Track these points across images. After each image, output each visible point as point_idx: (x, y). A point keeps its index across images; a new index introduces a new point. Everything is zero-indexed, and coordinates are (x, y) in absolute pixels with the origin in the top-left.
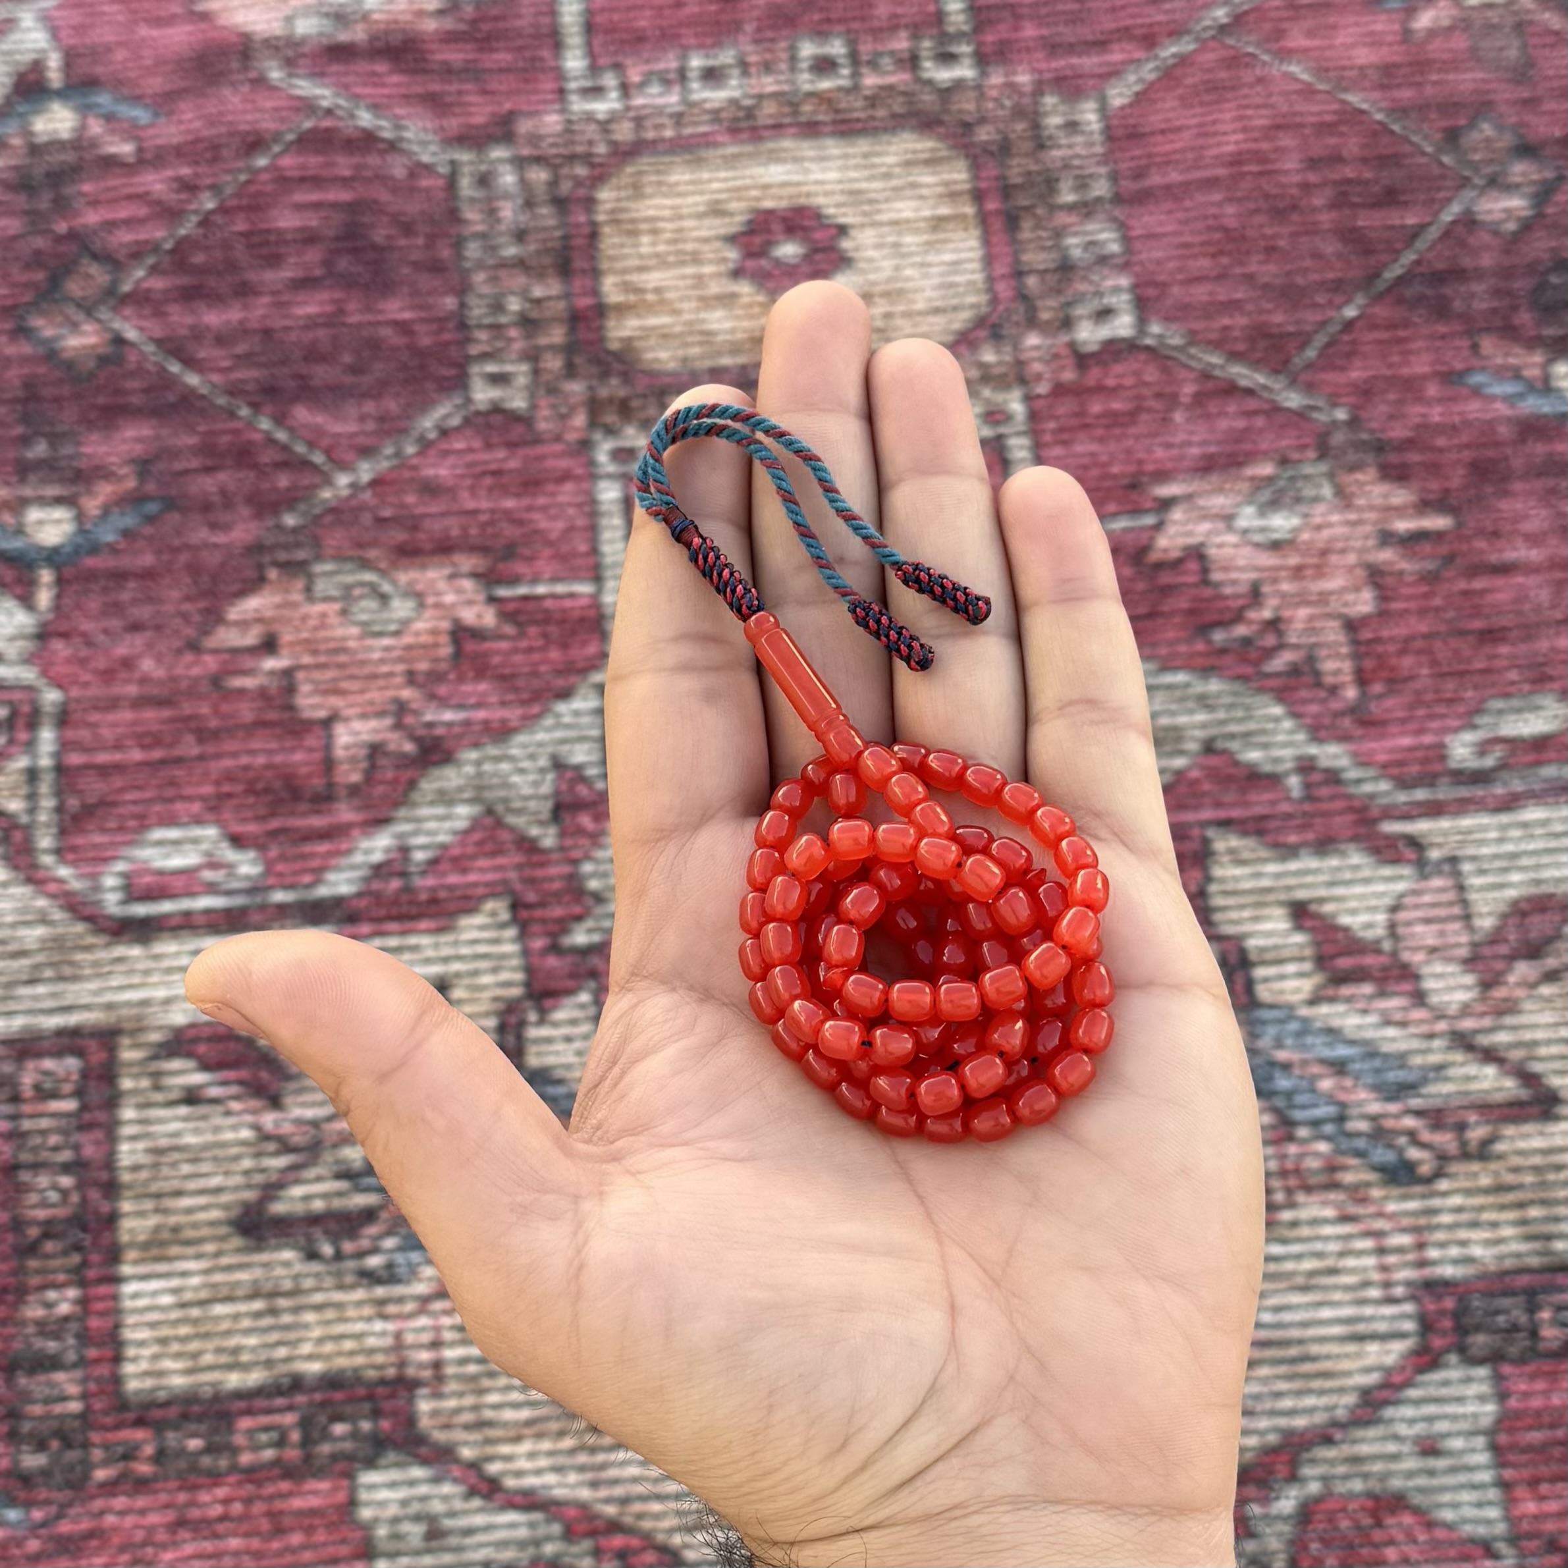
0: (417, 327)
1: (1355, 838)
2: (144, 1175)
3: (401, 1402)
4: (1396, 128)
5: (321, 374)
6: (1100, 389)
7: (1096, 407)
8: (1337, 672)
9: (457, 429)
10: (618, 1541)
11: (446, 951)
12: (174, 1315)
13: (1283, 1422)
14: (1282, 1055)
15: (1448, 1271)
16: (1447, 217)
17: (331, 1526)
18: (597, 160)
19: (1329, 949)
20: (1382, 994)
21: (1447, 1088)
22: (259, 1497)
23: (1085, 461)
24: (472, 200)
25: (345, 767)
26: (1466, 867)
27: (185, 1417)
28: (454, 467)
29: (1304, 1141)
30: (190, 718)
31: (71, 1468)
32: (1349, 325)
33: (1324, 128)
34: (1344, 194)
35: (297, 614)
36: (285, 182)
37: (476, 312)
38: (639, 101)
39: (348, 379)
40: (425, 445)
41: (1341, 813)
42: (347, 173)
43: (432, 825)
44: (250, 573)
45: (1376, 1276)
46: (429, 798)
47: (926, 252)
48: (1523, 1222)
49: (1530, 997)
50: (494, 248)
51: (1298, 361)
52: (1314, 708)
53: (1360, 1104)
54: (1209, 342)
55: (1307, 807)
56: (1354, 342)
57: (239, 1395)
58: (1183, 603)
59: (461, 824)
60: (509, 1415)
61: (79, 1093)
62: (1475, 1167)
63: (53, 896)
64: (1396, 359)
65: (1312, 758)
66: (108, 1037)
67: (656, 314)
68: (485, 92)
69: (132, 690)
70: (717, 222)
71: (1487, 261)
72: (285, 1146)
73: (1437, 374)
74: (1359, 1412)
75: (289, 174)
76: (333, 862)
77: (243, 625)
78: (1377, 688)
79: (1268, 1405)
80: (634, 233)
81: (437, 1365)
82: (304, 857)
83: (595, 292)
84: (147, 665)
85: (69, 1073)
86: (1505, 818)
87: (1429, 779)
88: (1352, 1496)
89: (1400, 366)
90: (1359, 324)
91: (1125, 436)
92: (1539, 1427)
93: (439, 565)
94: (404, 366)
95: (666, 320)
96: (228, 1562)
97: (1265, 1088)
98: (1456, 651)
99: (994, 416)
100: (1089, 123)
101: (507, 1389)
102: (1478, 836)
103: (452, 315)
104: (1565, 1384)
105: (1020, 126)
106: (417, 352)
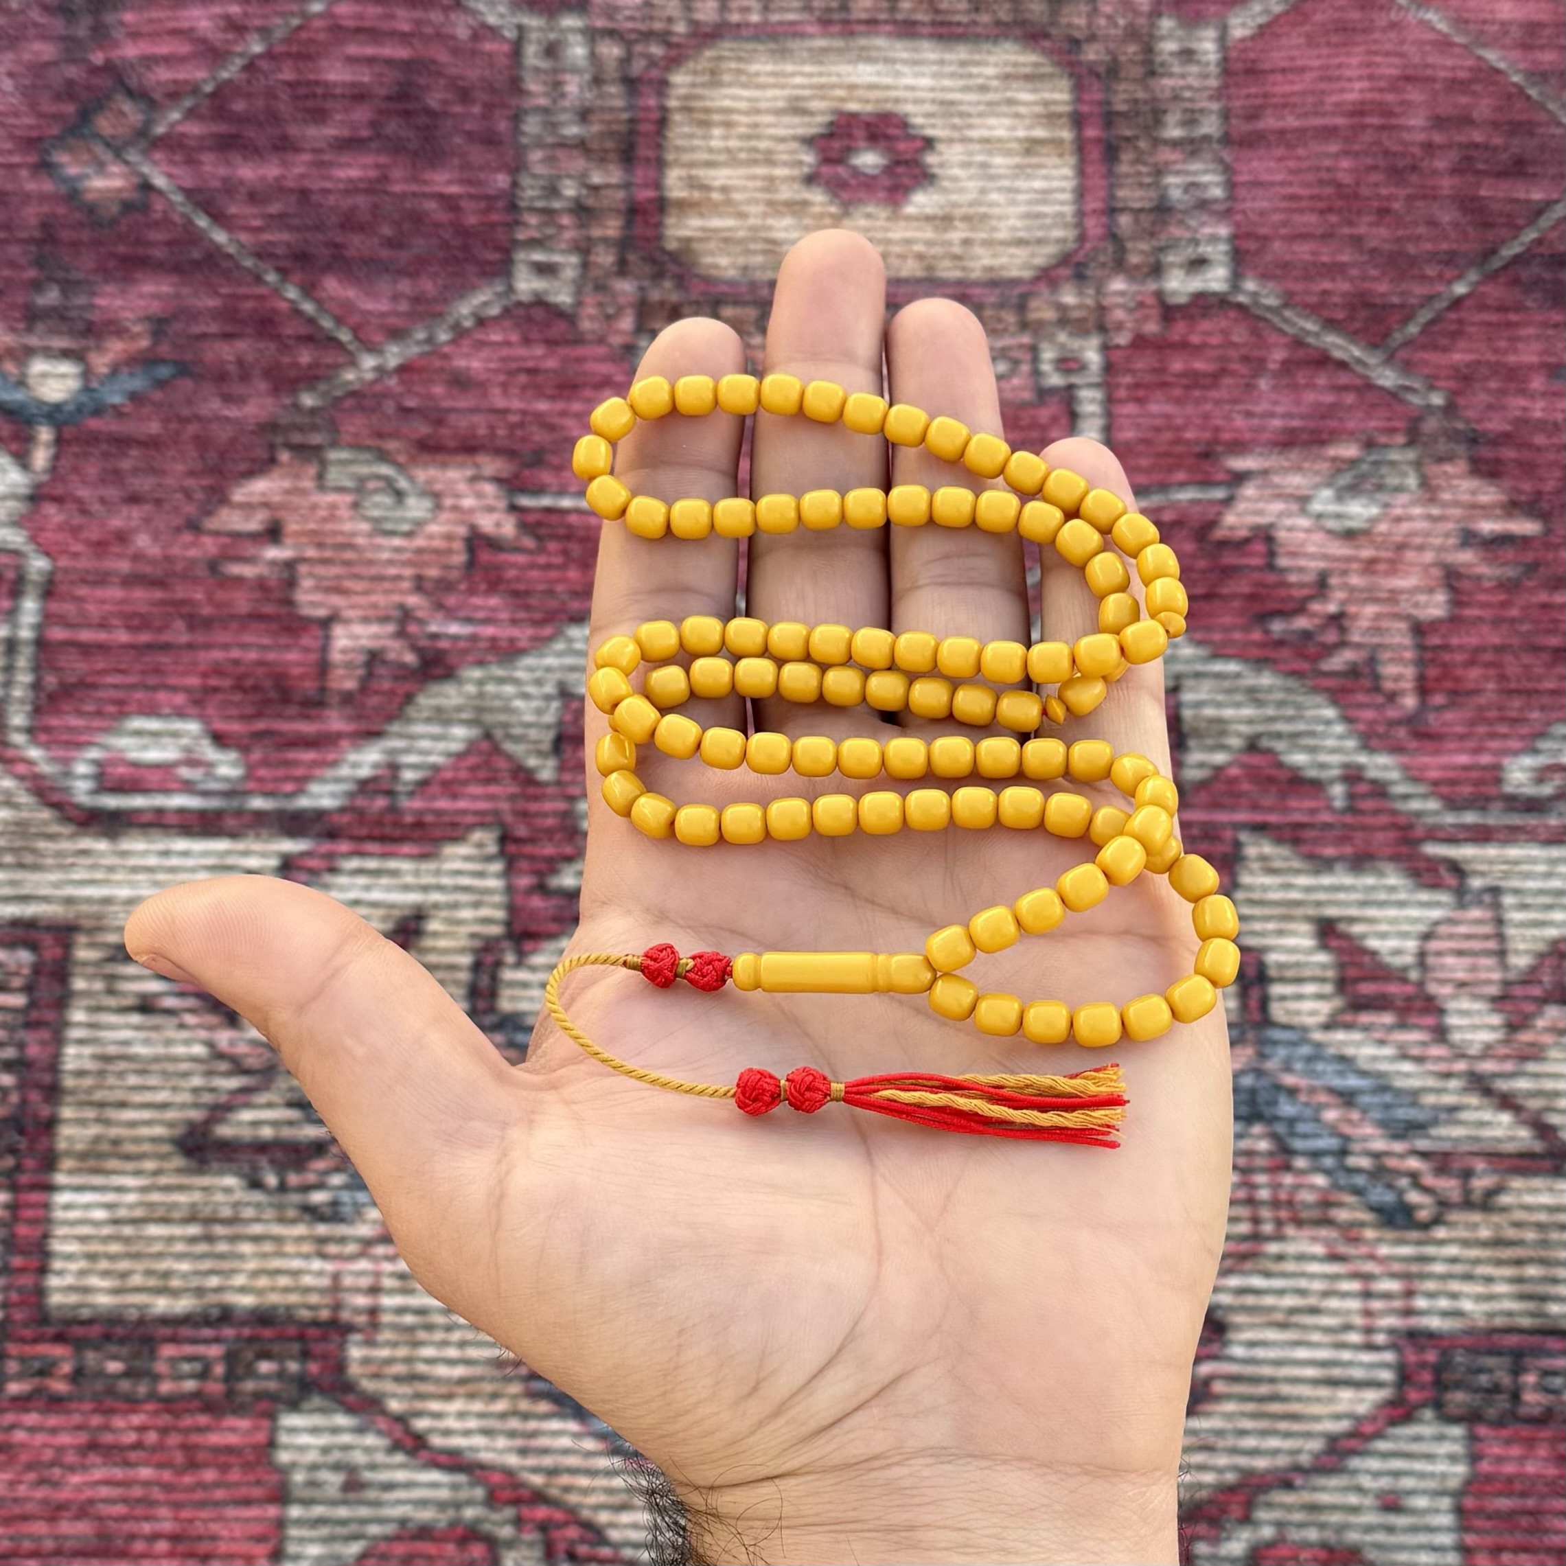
0: (464, 204)
1: (1395, 858)
2: (88, 1082)
3: (332, 1346)
4: (1533, 92)
5: (357, 244)
6: (1183, 346)
7: (1177, 365)
8: (1398, 678)
9: (495, 319)
10: (541, 1512)
11: (426, 880)
12: (106, 1231)
13: (1243, 1461)
14: (1289, 1080)
15: (1435, 1323)
17: (248, 1466)
18: (675, 39)
19: (1352, 972)
20: (1402, 1026)
21: (1457, 1132)
22: (176, 1429)
23: (1158, 422)
24: (537, 70)
25: (340, 672)
26: (1508, 900)
27: (107, 1337)
28: (489, 360)
29: (1302, 1172)
30: (184, 602)
32: (1457, 303)
33: (1455, 85)
34: (1469, 159)
35: (305, 502)
36: (339, 31)
37: (530, 193)
39: (385, 253)
40: (460, 333)
41: (1383, 828)
42: (406, 27)
43: (425, 744)
44: (262, 453)
46: (425, 714)
47: (1016, 176)
48: (1520, 1280)
49: (1557, 1044)
50: (556, 125)
51: (1397, 337)
52: (1369, 714)
53: (1365, 1139)
54: (1306, 306)
55: (1349, 819)
56: (1461, 322)
57: (166, 1320)
58: (1244, 587)
59: (456, 747)
60: (442, 1371)
61: (28, 989)
62: (1476, 1217)
63: (21, 778)
64: (1502, 344)
65: (1360, 768)
66: (65, 932)
67: (721, 215)
69: (124, 566)
70: (796, 120)
72: (238, 1068)
73: (1544, 366)
74: (1324, 1459)
75: (344, 23)
76: (318, 772)
77: (248, 507)
78: (1438, 699)
79: (1230, 1442)
80: (706, 124)
81: (373, 1312)
82: (288, 763)
83: (658, 185)
84: (143, 541)
85: (20, 966)
86: (1555, 852)
87: (1480, 802)
88: (1306, 1545)
89: (1506, 352)
90: (1469, 303)
91: (1204, 400)
92: (1509, 1494)
93: (461, 466)
94: (445, 245)
95: (730, 222)
96: (137, 1492)
97: (1267, 1111)
98: (1527, 667)
99: (1067, 364)
100: (1206, 53)
101: (445, 1344)
102: (1525, 868)
103: (502, 194)
104: (1542, 1451)
105: (1132, 49)
106: (461, 231)
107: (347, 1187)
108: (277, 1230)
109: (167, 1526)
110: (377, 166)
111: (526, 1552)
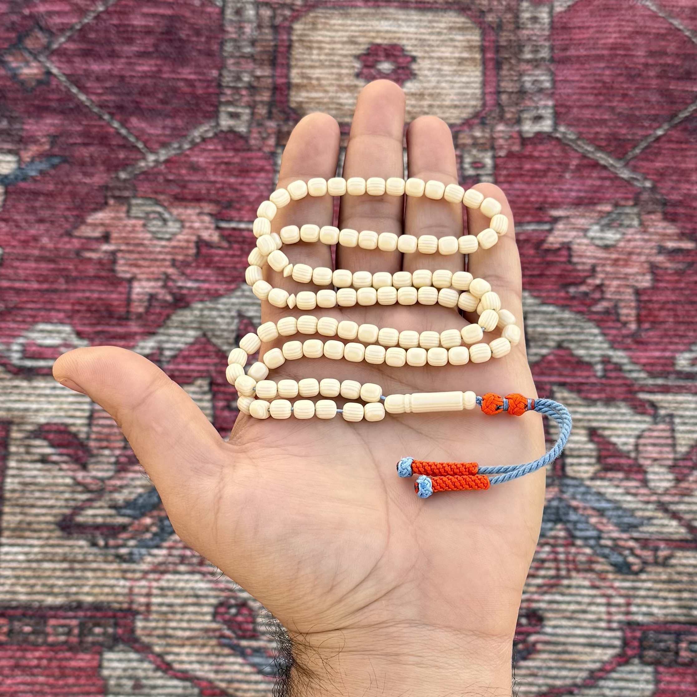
0: (197, 84)
1: (624, 400)
2: (16, 495)
3: (129, 621)
4: (695, 40)
5: (146, 102)
6: (530, 157)
7: (527, 166)
8: (628, 315)
9: (211, 139)
12: (24, 565)
13: (550, 682)
14: (574, 503)
15: (640, 618)
17: (89, 677)
18: (296, 8)
19: (604, 453)
20: (627, 479)
21: (652, 529)
22: (56, 659)
23: (519, 193)
24: (231, 21)
25: (136, 304)
26: (677, 420)
27: (24, 615)
29: (580, 547)
30: (64, 270)
32: (658, 139)
33: (659, 36)
34: (665, 71)
35: (120, 224)
37: (227, 79)
39: (159, 106)
40: (194, 145)
41: (620, 386)
43: (175, 338)
44: (101, 200)
45: (605, 617)
46: (176, 325)
47: (454, 75)
48: (680, 599)
50: (239, 47)
51: (630, 155)
52: (614, 332)
53: (609, 532)
54: (588, 139)
55: (604, 381)
56: (660, 148)
57: (51, 608)
58: (557, 271)
59: (190, 340)
60: (180, 633)
62: (660, 569)
64: (679, 158)
65: (610, 357)
66: (7, 424)
67: (316, 91)
69: (36, 252)
70: (352, 47)
72: (87, 489)
74: (588, 681)
77: (95, 226)
78: (647, 325)
79: (544, 672)
80: (311, 48)
81: (148, 605)
83: (287, 76)
84: (45, 240)
87: (665, 374)
89: (680, 162)
90: (664, 139)
91: (540, 182)
93: (194, 207)
94: (188, 103)
95: (321, 95)
96: (37, 688)
97: (564, 518)
98: (688, 311)
99: (477, 165)
100: (543, 19)
101: (181, 620)
102: (685, 405)
103: (215, 79)
104: (689, 679)
105: (509, 16)
106: (195, 96)
107: (136, 546)
108: (104, 566)
110: (156, 65)
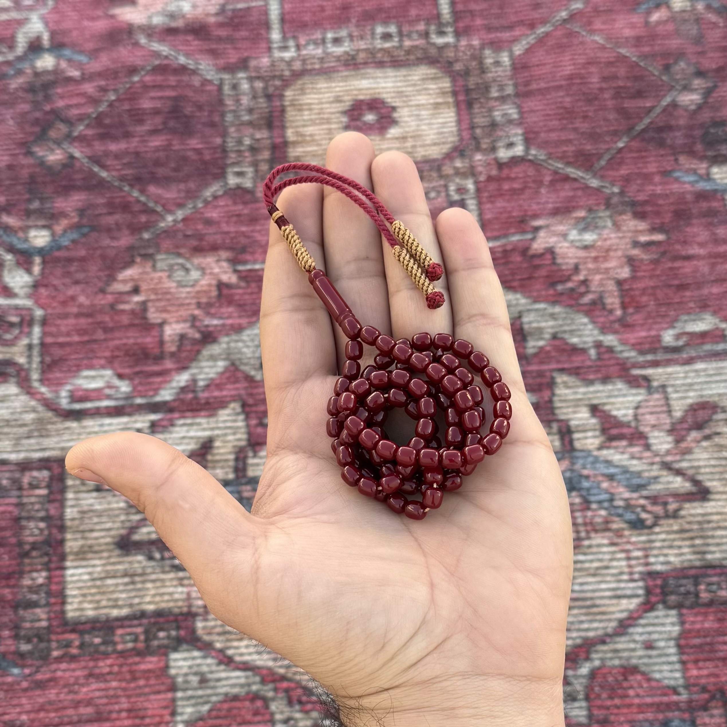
0: (204, 151)
1: (620, 377)
2: (76, 522)
3: (189, 623)
4: (642, 64)
5: (161, 171)
6: (508, 178)
8: (612, 304)
9: (221, 196)
10: (285, 684)
11: (213, 425)
12: (89, 584)
13: (583, 634)
14: (585, 472)
15: (659, 568)
16: (664, 103)
17: (158, 677)
18: (285, 78)
19: (607, 426)
20: (631, 445)
21: (659, 487)
22: (126, 664)
23: (501, 210)
24: (229, 95)
25: (169, 345)
26: (670, 390)
27: (93, 629)
28: (219, 213)
29: (594, 510)
30: (101, 322)
31: (42, 650)
32: (620, 150)
33: (610, 64)
34: (618, 92)
35: (148, 277)
36: (146, 87)
37: (230, 145)
38: (304, 52)
39: (172, 174)
40: (207, 203)
41: (614, 365)
42: (174, 84)
44: (127, 259)
46: (206, 358)
47: (431, 119)
48: (693, 546)
49: (697, 446)
50: (239, 116)
51: (597, 166)
52: (602, 319)
53: (620, 493)
54: (557, 157)
55: (599, 363)
56: (622, 158)
57: (118, 619)
58: (543, 272)
59: (220, 370)
61: (48, 486)
62: (671, 521)
63: (39, 400)
65: (601, 342)
66: (60, 461)
67: (310, 146)
68: (235, 48)
69: (75, 310)
70: (338, 105)
71: (682, 122)
73: (659, 172)
74: (618, 630)
75: (148, 84)
76: (163, 386)
77: (124, 282)
78: (631, 310)
79: (577, 626)
80: (301, 110)
82: (150, 383)
83: (283, 136)
84: (82, 299)
85: (44, 478)
86: (687, 368)
87: (653, 351)
88: (614, 667)
89: (643, 168)
90: (625, 150)
92: (699, 637)
93: (212, 256)
94: (198, 169)
95: (315, 148)
96: (111, 692)
97: (578, 486)
98: (666, 294)
99: (461, 190)
100: (504, 62)
102: (675, 376)
103: (219, 146)
104: (711, 618)
105: (474, 63)
106: (205, 163)
108: (162, 576)
109: (125, 706)
111: (280, 702)
